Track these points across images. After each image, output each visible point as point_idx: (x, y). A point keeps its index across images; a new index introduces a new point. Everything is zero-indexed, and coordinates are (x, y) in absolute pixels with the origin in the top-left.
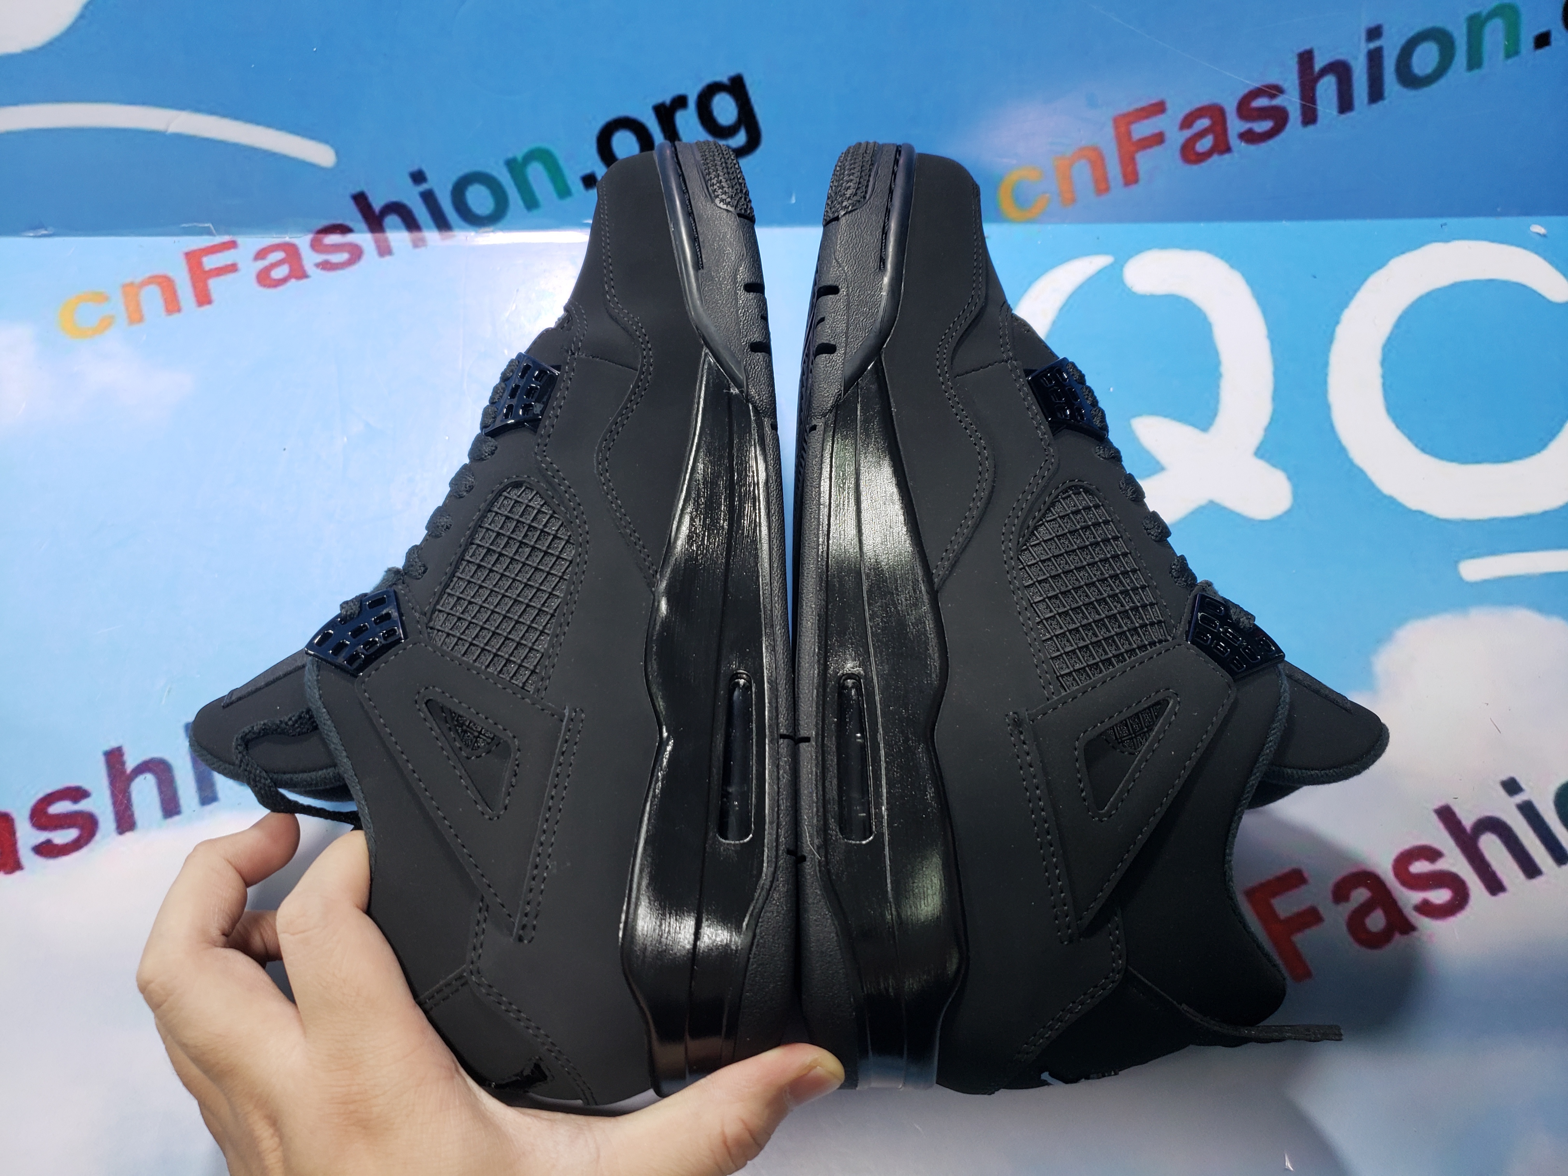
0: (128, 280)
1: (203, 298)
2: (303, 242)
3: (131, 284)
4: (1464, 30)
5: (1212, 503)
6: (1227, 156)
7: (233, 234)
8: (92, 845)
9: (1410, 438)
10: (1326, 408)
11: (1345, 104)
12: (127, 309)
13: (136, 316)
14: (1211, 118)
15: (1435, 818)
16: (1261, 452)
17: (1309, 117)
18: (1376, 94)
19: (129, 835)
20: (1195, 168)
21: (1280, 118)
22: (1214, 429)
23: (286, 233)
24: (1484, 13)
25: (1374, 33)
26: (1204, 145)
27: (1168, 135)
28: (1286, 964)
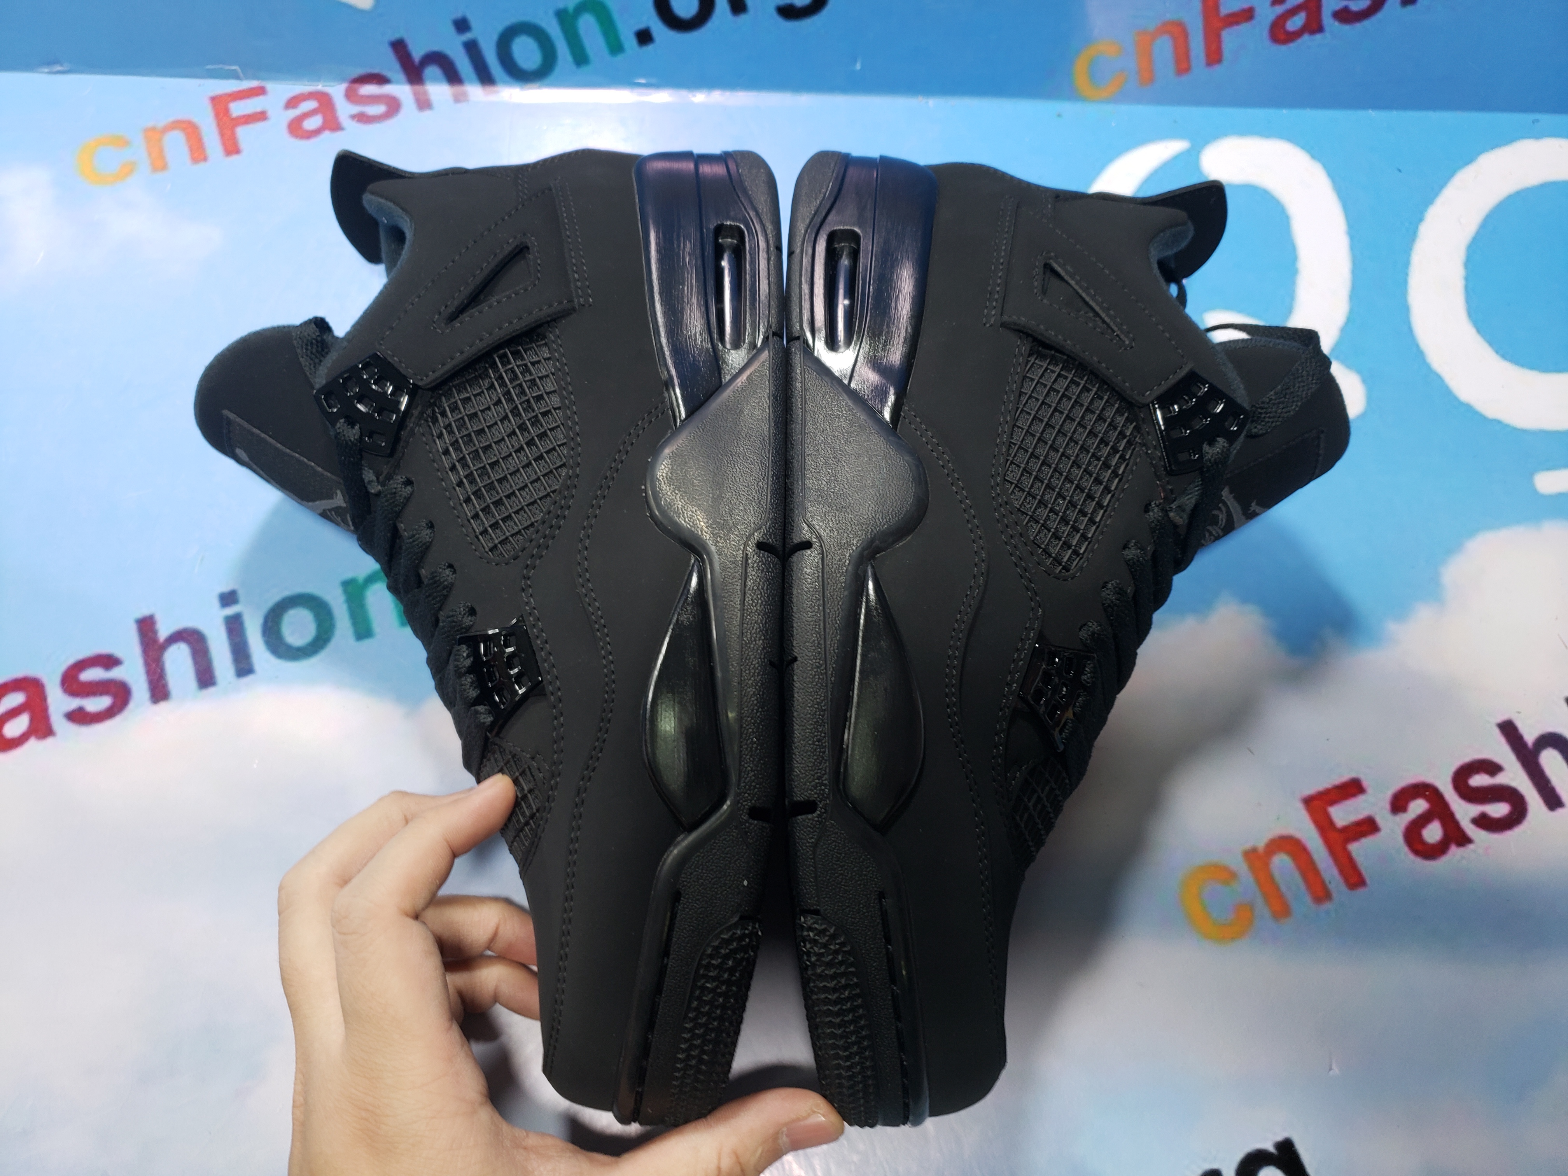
1: (232, 148)
2: (337, 91)
3: (153, 129)
6: (1318, 37)
7: (263, 79)
8: (125, 714)
12: (150, 154)
13: (159, 163)
15: (1497, 732)
19: (163, 705)
20: (1283, 48)
23: (319, 80)
26: (1296, 22)
27: (1258, 11)
28: (1342, 872)
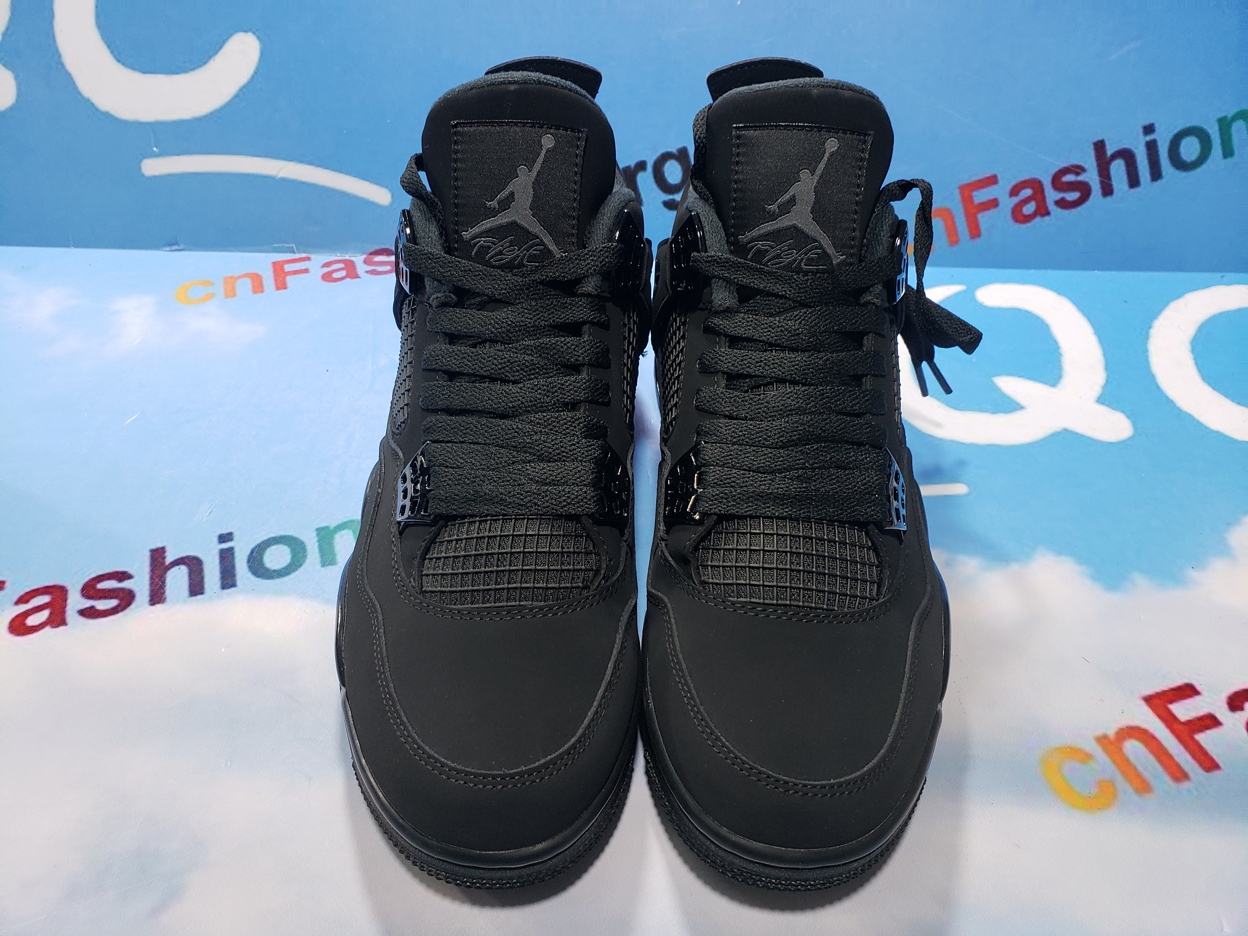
0: (229, 275)
1: (281, 285)
2: (359, 260)
3: (231, 277)
4: (1216, 127)
5: (1066, 430)
6: (1047, 218)
7: (310, 253)
8: (127, 611)
9: (1226, 396)
10: (1152, 377)
11: (1134, 181)
12: (225, 289)
13: (230, 293)
14: (1033, 188)
16: (1101, 400)
17: (1107, 190)
18: (1156, 174)
19: (158, 606)
20: (1023, 226)
21: (1085, 191)
22: (1060, 386)
23: (347, 253)
24: (1229, 116)
25: (1149, 129)
26: (1029, 209)
27: (1001, 201)
28: (1194, 757)
